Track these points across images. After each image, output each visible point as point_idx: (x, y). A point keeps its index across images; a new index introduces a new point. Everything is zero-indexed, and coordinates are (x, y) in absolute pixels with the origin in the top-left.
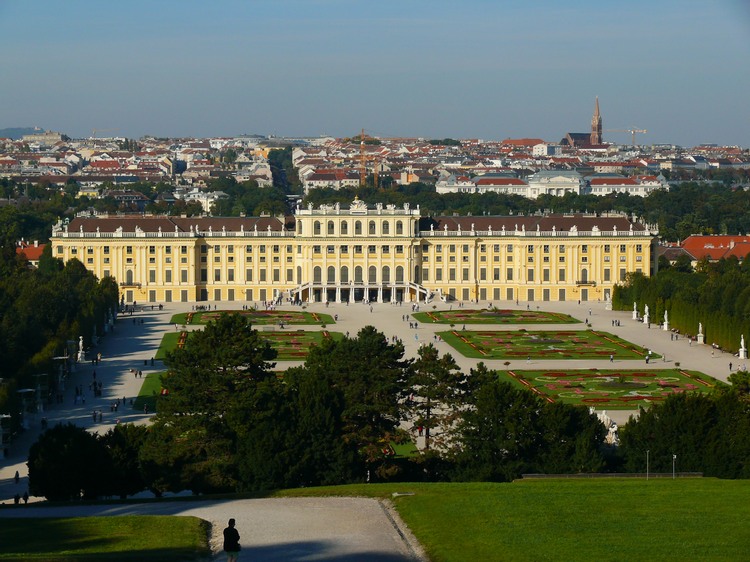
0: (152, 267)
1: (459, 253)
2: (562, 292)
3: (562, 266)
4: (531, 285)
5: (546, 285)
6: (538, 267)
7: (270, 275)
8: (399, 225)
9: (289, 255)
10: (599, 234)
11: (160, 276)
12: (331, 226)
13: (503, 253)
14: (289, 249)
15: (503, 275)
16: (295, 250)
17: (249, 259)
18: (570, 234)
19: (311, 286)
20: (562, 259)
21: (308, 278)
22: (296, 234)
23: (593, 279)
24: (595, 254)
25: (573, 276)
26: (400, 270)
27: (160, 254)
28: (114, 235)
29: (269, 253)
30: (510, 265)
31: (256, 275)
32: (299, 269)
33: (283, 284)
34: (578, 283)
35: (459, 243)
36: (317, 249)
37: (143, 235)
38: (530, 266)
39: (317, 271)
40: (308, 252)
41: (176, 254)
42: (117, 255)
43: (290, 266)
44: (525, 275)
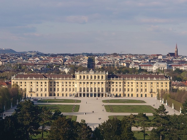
0: (37, 87)
1: (118, 84)
2: (146, 95)
3: (146, 88)
4: (137, 93)
5: (142, 93)
6: (139, 88)
7: (68, 90)
8: (102, 77)
9: (73, 84)
10: (156, 79)
11: (39, 90)
12: (84, 77)
13: (130, 84)
14: (74, 83)
15: (130, 90)
16: (75, 83)
17: (63, 85)
18: (148, 79)
19: (79, 93)
20: (146, 86)
21: (78, 90)
22: (75, 79)
23: (154, 91)
24: (154, 85)
25: (149, 90)
26: (102, 89)
27: (39, 84)
28: (28, 79)
29: (68, 84)
30: (132, 87)
31: (65, 90)
32: (76, 88)
33: (72, 92)
34: (150, 92)
35: (118, 82)
36: (80, 83)
37: (35, 79)
38: (137, 88)
39: (81, 89)
40: (78, 84)
41: (43, 84)
42: (28, 84)
43: (73, 87)
44: (136, 90)
